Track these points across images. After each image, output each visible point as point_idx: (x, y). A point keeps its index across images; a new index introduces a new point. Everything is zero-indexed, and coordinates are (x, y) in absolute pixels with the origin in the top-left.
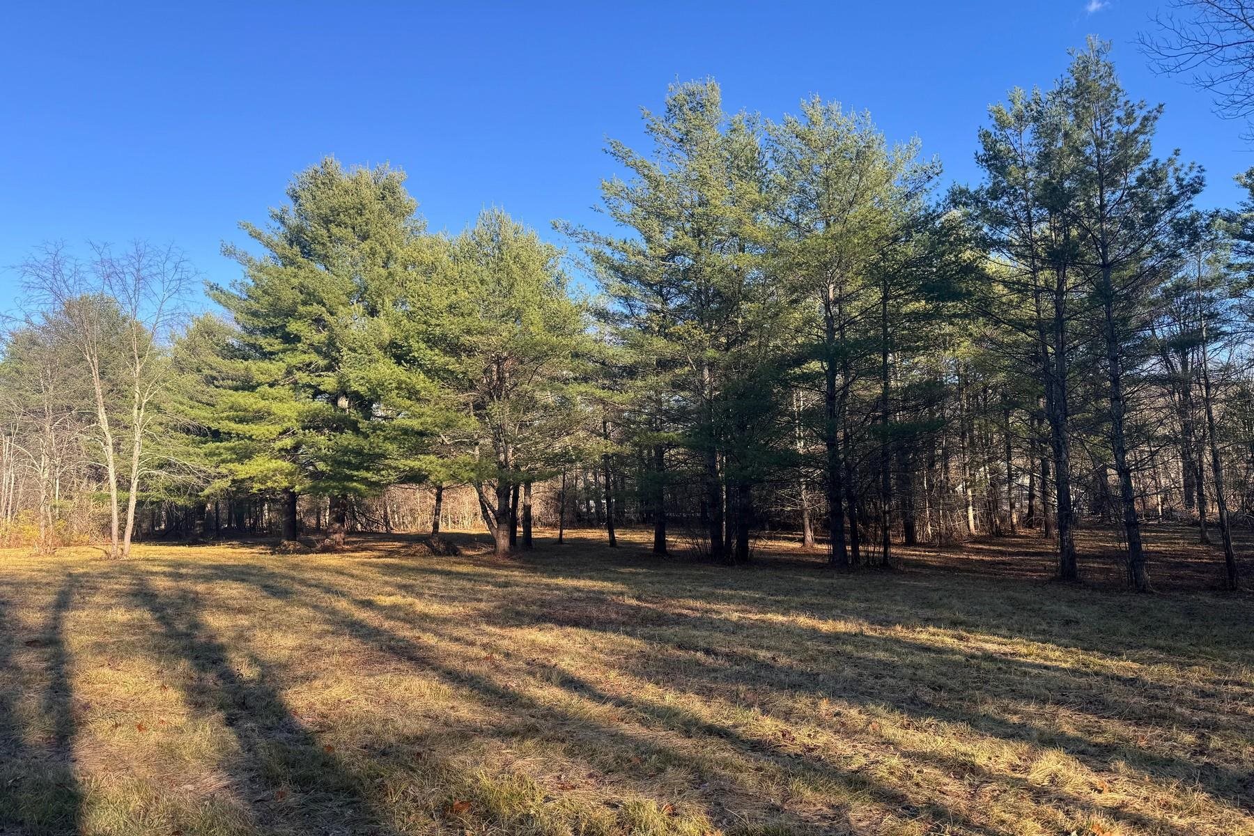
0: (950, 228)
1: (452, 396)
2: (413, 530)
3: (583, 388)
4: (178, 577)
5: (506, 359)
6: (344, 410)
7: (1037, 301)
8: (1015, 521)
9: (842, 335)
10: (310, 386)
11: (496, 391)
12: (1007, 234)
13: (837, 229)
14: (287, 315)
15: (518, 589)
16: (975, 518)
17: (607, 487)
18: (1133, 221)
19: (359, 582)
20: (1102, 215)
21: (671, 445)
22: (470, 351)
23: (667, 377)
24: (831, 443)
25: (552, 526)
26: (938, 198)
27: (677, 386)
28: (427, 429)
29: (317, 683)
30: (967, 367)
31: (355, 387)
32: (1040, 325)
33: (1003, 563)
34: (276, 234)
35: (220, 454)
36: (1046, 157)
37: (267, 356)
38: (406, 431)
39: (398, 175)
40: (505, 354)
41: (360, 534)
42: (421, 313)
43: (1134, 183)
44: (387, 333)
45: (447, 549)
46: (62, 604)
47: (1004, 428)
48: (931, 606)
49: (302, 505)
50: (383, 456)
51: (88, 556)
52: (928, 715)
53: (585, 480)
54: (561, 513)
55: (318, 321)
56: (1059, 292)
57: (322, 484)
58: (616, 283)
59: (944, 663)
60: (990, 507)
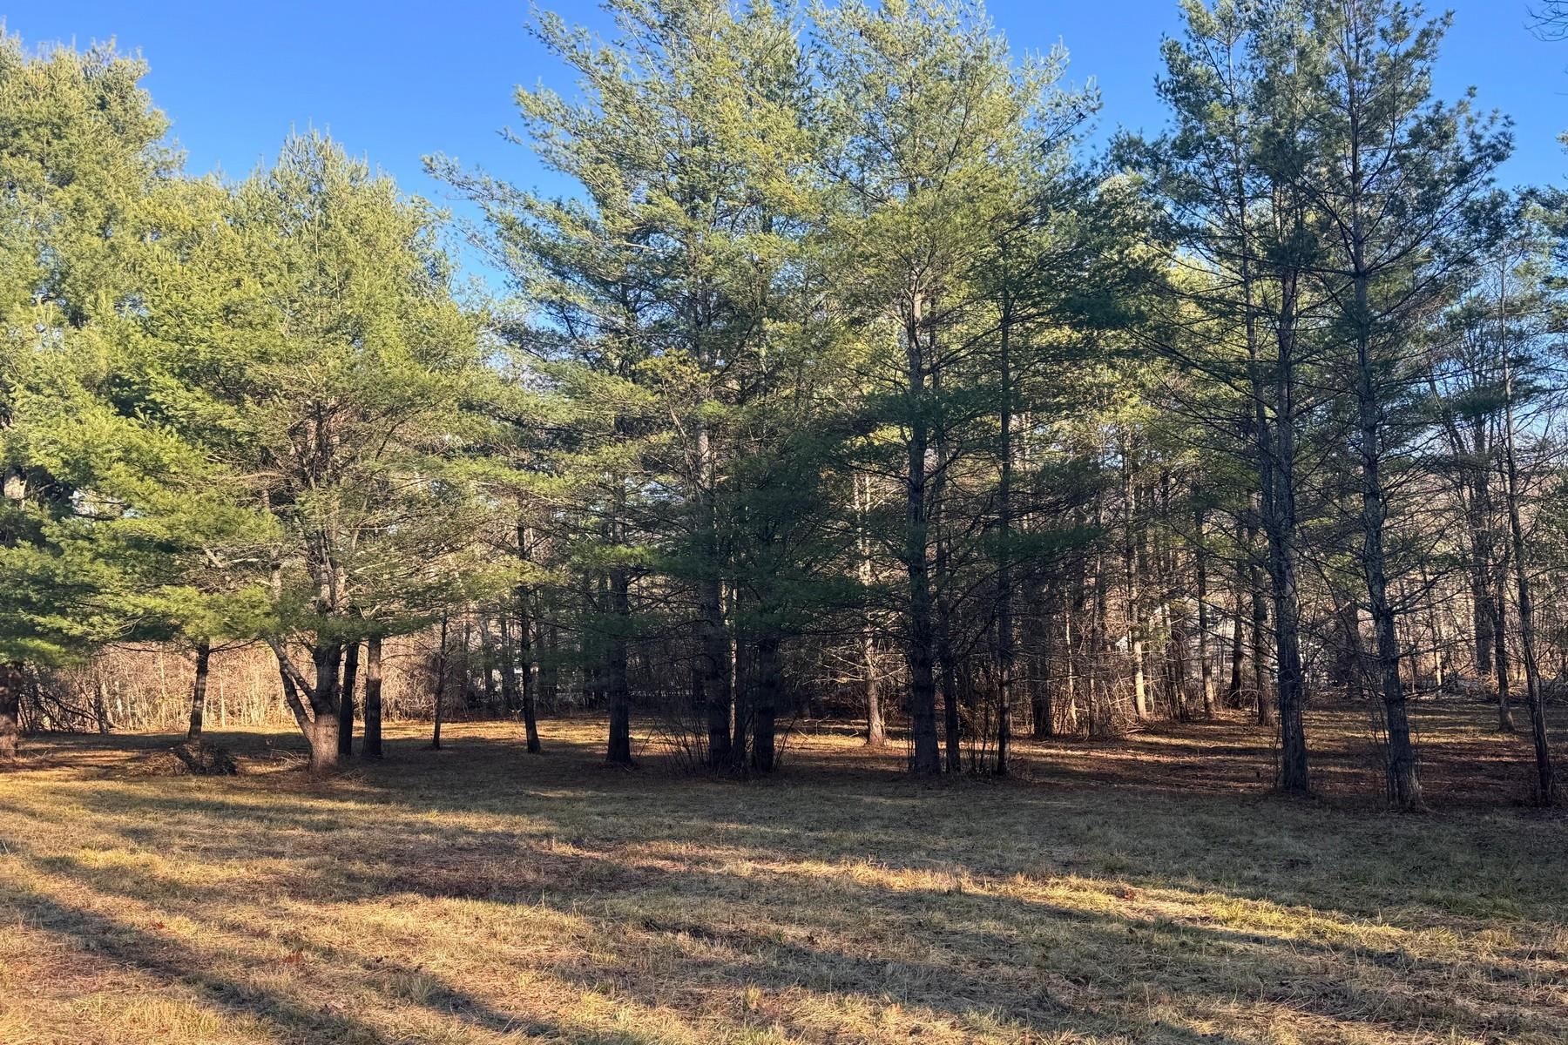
0: (1114, 204)
1: (228, 475)
2: (151, 727)
3: (480, 466)
5: (334, 410)
6: (16, 502)
7: (1250, 332)
8: (1211, 696)
9: (936, 381)
11: (313, 468)
12: (1203, 217)
13: (927, 198)
15: (352, 834)
16: (1146, 692)
17: (525, 644)
18: (1402, 202)
19: (45, 825)
20: (1355, 189)
21: (639, 571)
22: (263, 393)
23: (635, 448)
24: (916, 566)
25: (423, 717)
26: (1093, 152)
27: (653, 464)
28: (179, 539)
30: (1136, 440)
31: (37, 459)
32: (1254, 372)
33: (1192, 767)
36: (1267, 89)
38: (139, 543)
39: (132, 64)
40: (332, 402)
41: (48, 735)
42: (169, 320)
43: (1406, 140)
44: (104, 359)
45: (217, 762)
47: (1195, 541)
48: (1074, 840)
50: (91, 589)
52: (1066, 1027)
53: (484, 634)
54: (439, 693)
56: (1287, 317)
58: (542, 279)
59: (1093, 937)
60: (1172, 674)
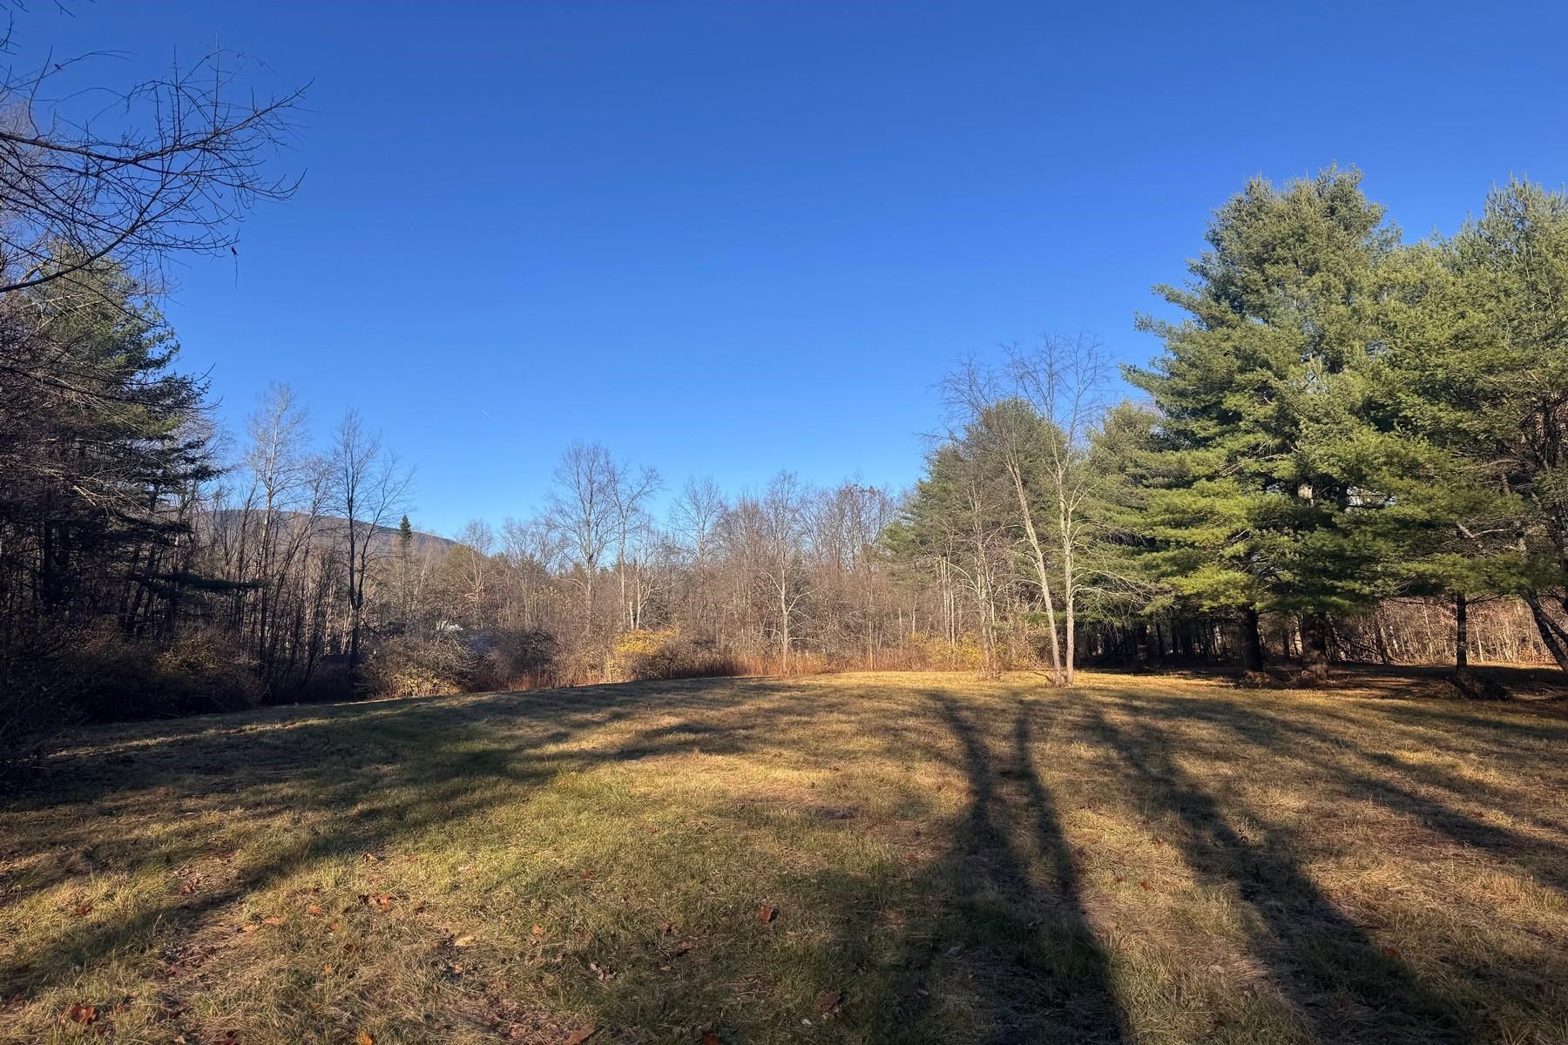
2: (1422, 661)
4: (1136, 711)
5: (1558, 402)
6: (1308, 501)
10: (1259, 475)
11: (1545, 452)
14: (1222, 390)
29: (1347, 860)
31: (1323, 468)
34: (1197, 290)
35: (1158, 566)
37: (1202, 443)
38: (1405, 523)
40: (1558, 395)
41: (1345, 665)
44: (1360, 391)
46: (1022, 734)
49: (1263, 627)
50: (1373, 559)
51: (1032, 682)
55: (1264, 391)
57: (1290, 600)
